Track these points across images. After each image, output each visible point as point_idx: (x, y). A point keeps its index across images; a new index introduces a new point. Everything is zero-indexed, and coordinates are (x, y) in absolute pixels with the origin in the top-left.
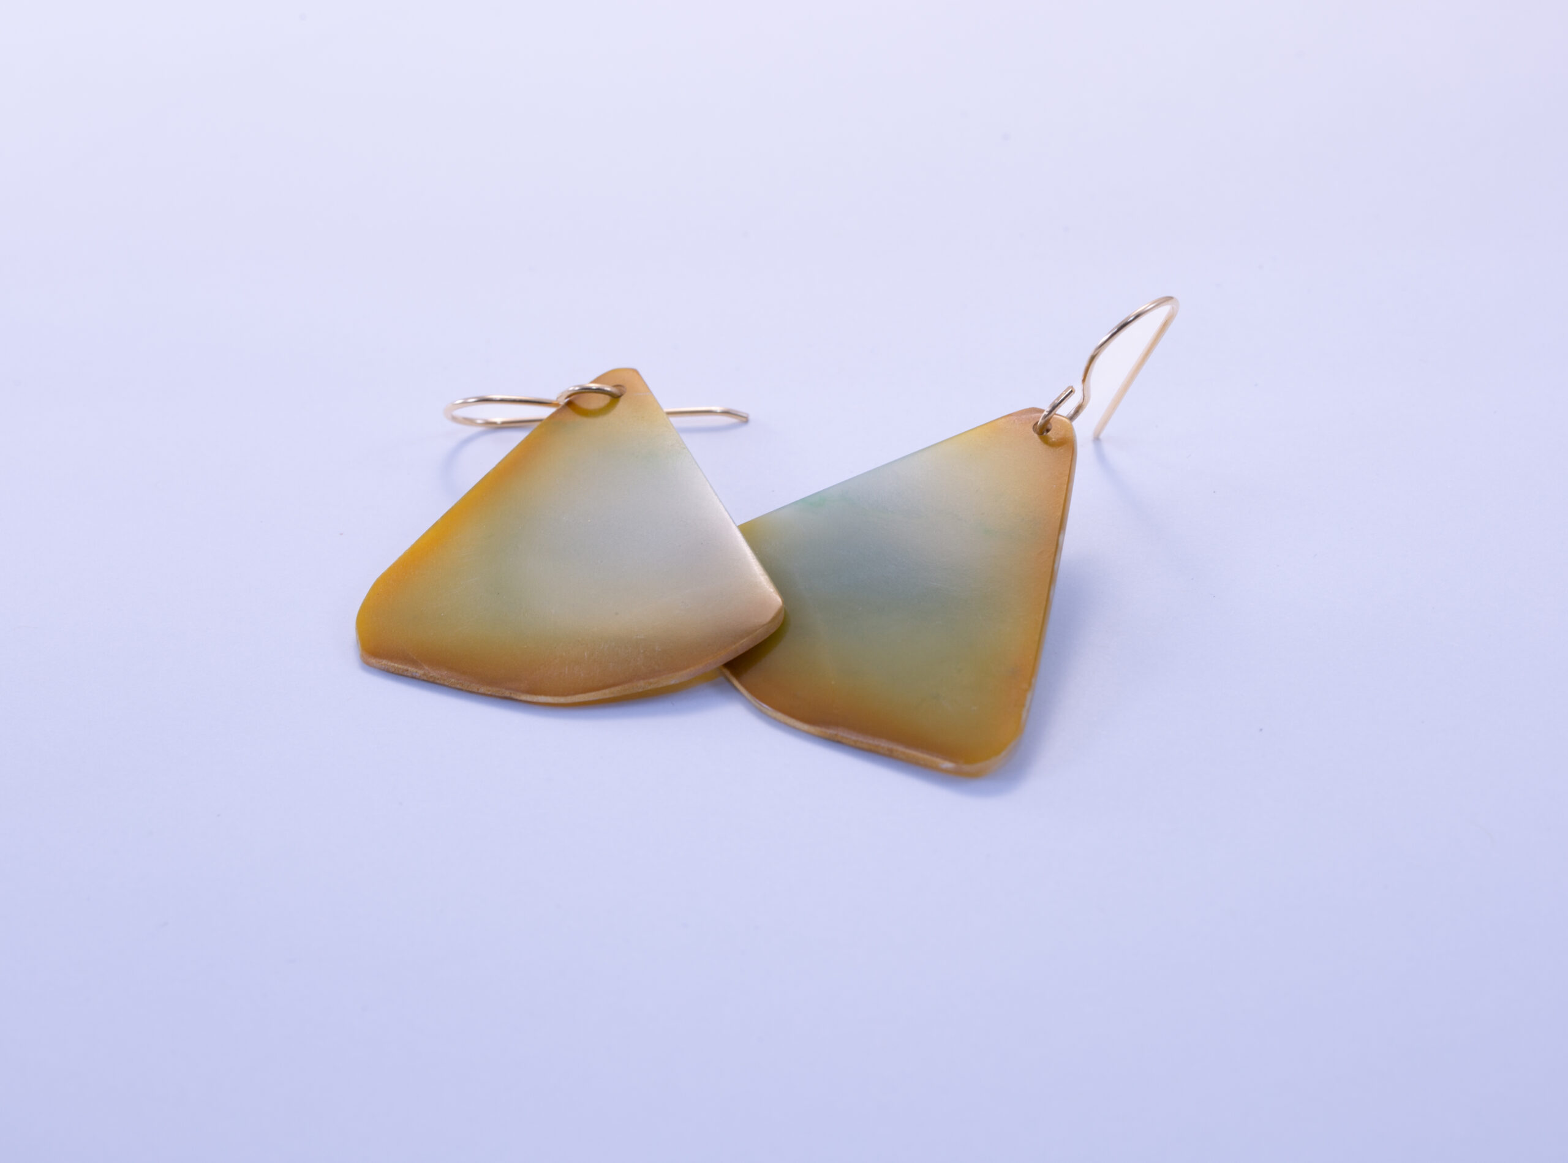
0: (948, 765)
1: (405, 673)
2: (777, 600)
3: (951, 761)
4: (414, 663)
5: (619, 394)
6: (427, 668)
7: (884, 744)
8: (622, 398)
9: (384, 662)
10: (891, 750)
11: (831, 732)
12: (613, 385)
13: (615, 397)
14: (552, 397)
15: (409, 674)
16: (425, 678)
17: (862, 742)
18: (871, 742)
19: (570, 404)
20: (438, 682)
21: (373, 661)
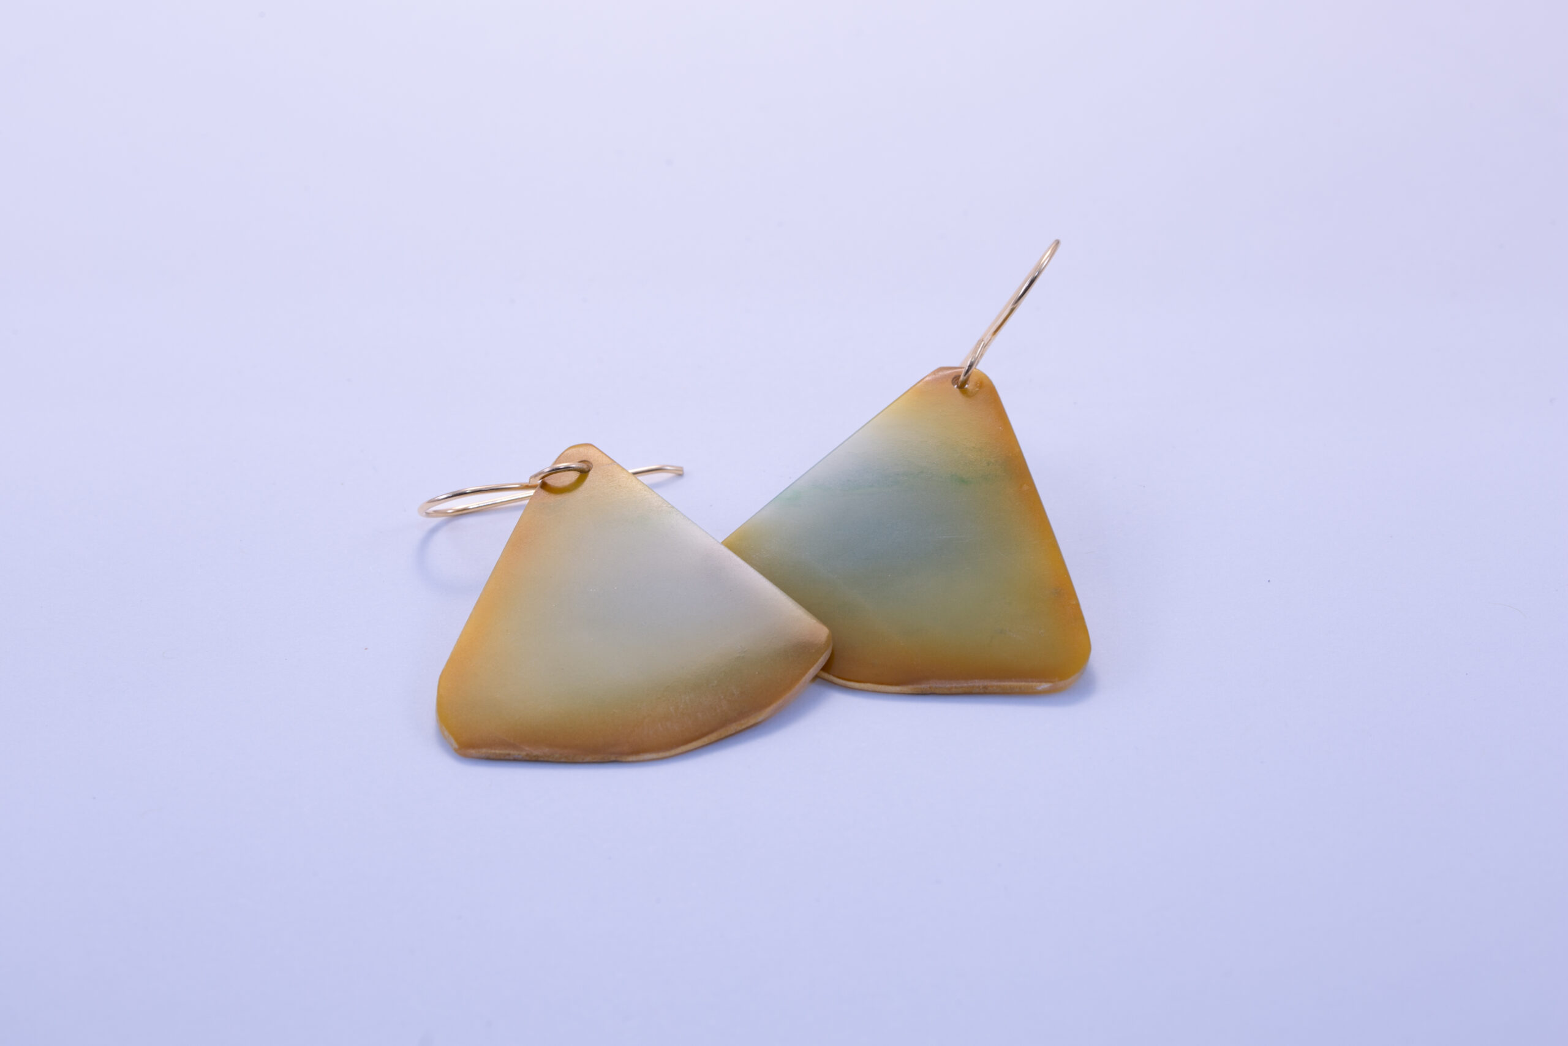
0: (1045, 686)
1: (507, 757)
2: (820, 632)
3: (1046, 682)
4: (513, 746)
5: (587, 470)
6: (527, 748)
7: (978, 684)
8: (590, 472)
9: (484, 751)
10: (985, 687)
11: (924, 686)
12: (578, 461)
13: (584, 473)
14: (526, 480)
15: (512, 758)
16: (528, 758)
17: (956, 688)
18: (965, 685)
19: (544, 486)
20: (542, 759)
21: (473, 752)
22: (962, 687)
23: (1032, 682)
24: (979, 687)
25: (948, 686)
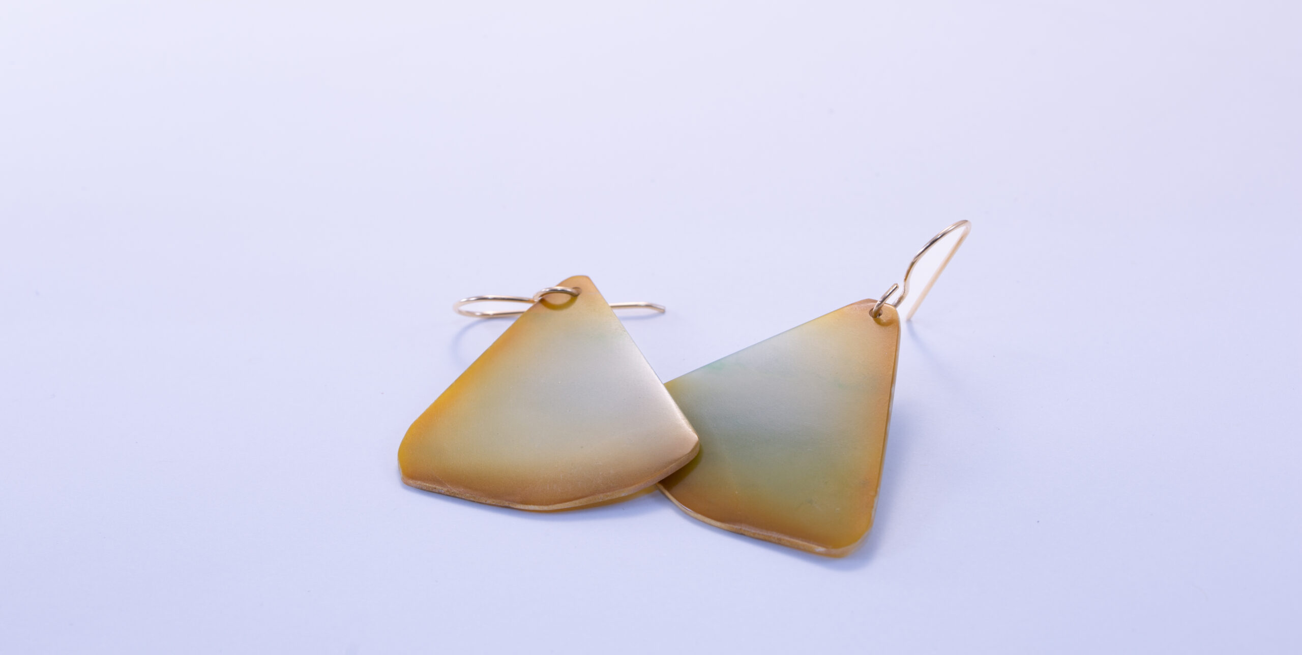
0: (821, 549)
1: (434, 490)
2: (694, 437)
5: (577, 294)
6: (449, 486)
7: (775, 535)
9: (419, 482)
11: (737, 527)
12: (573, 287)
13: (574, 296)
14: (529, 296)
15: (437, 491)
16: (448, 494)
17: (759, 534)
18: (765, 534)
19: (543, 301)
20: (458, 496)
21: (411, 482)
22: (762, 535)
23: (813, 544)
24: (774, 538)
25: (753, 531)
